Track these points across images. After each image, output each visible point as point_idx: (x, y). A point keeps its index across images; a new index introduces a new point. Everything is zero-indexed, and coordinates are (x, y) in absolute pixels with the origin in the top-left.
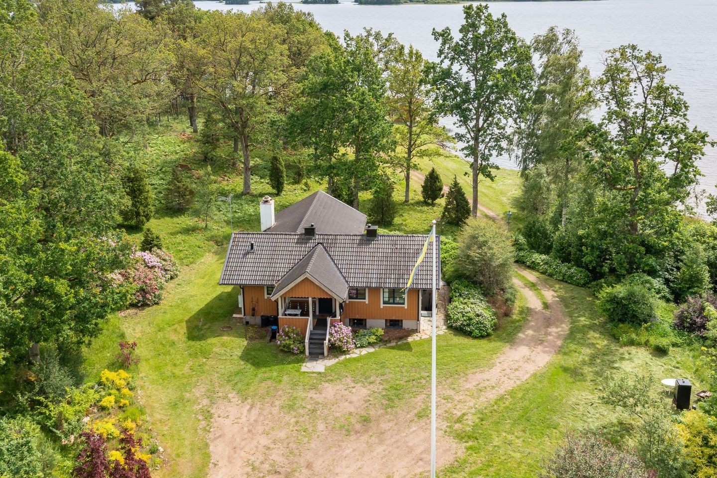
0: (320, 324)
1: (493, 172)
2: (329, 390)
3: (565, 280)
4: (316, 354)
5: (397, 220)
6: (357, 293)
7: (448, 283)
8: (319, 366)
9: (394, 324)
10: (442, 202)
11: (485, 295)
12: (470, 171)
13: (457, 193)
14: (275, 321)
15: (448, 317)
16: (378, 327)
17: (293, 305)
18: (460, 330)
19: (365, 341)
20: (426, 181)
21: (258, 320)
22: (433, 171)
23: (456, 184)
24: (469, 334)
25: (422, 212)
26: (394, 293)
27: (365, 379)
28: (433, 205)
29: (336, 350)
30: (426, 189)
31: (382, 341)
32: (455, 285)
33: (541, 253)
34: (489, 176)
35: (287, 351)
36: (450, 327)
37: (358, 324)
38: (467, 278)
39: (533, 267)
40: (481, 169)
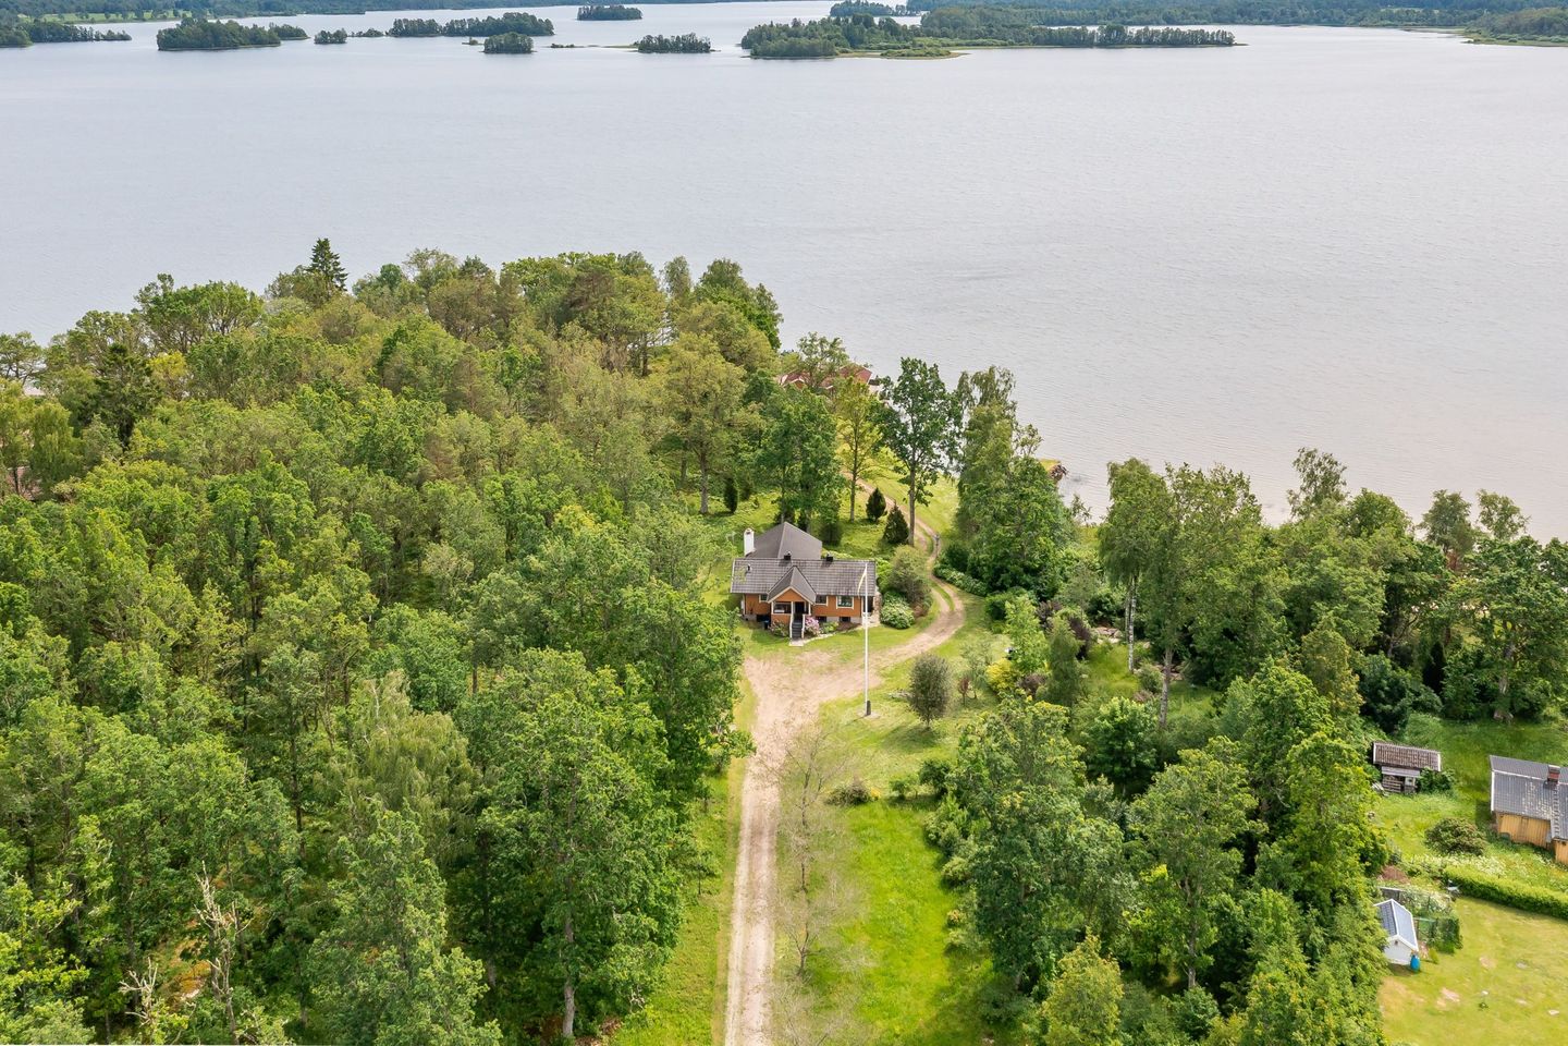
0: (798, 618)
1: (927, 498)
2: (808, 655)
3: (973, 592)
4: (797, 636)
5: (844, 540)
6: (821, 599)
7: (883, 593)
8: (800, 643)
9: (845, 620)
10: (884, 518)
11: (908, 601)
12: (908, 497)
13: (897, 516)
14: (768, 617)
15: (881, 616)
16: (835, 621)
17: (778, 607)
18: (888, 624)
19: (827, 629)
20: (870, 499)
21: (754, 617)
22: (877, 491)
23: (896, 509)
24: (894, 626)
25: (866, 531)
26: (845, 599)
27: (829, 650)
28: (877, 522)
29: (809, 634)
30: (870, 507)
31: (837, 630)
32: (887, 594)
33: (959, 570)
34: (924, 502)
35: (778, 635)
36: (882, 622)
37: (822, 619)
38: (896, 589)
39: (951, 582)
40: (917, 497)
